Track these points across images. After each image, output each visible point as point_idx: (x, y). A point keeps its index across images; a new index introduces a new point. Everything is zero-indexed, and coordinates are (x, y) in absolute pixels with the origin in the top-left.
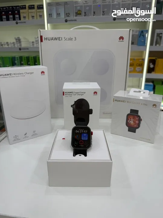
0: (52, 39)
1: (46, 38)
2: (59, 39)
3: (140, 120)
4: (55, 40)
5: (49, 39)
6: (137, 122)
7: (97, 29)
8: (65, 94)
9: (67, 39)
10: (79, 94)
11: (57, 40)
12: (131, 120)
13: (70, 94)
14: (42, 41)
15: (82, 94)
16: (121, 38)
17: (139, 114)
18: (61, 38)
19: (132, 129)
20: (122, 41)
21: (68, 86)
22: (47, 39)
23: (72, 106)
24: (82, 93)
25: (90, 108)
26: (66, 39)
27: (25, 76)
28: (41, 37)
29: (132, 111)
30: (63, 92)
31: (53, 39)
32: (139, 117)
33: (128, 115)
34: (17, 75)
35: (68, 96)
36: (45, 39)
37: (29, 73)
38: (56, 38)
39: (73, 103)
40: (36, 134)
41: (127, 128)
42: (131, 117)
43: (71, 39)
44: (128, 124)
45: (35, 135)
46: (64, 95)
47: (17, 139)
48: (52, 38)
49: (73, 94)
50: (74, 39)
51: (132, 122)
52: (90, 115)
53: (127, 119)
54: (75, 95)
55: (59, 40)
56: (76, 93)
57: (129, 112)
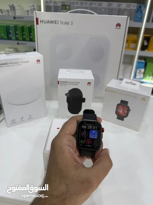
0: (48, 22)
1: (42, 21)
2: (55, 22)
3: (129, 110)
4: (51, 23)
5: (45, 22)
6: (126, 112)
8: (59, 83)
9: (63, 23)
10: (73, 83)
11: (53, 23)
12: (120, 110)
13: (65, 83)
14: (37, 23)
15: (76, 84)
16: (118, 25)
17: (129, 105)
18: (57, 22)
19: (121, 117)
20: (119, 28)
22: (42, 22)
23: (66, 94)
24: (77, 83)
25: (83, 97)
26: (62, 23)
27: (20, 65)
28: (37, 19)
29: (122, 102)
30: (58, 82)
31: (49, 23)
32: (128, 107)
33: (118, 105)
34: (13, 65)
35: (63, 85)
36: (41, 22)
37: (24, 62)
38: (52, 21)
39: (67, 92)
41: (116, 116)
42: (121, 107)
43: (67, 23)
44: (117, 113)
46: (58, 84)
48: (48, 21)
49: (67, 83)
50: (70, 23)
51: (121, 111)
52: (83, 103)
53: (117, 108)
54: (69, 84)
55: (55, 23)
56: (71, 83)
57: (119, 102)
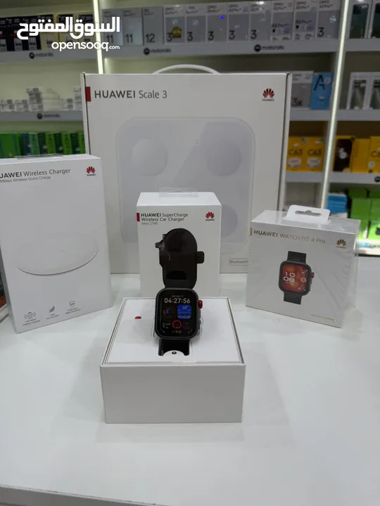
0: (111, 96)
1: (98, 92)
2: (128, 94)
3: (310, 275)
4: (119, 96)
5: (105, 95)
6: (304, 280)
7: (215, 73)
8: (141, 218)
9: (146, 95)
10: (173, 217)
11: (123, 96)
12: (289, 277)
13: (154, 217)
14: (88, 98)
15: (180, 218)
16: (269, 93)
17: (308, 262)
18: (132, 93)
19: (293, 295)
20: (270, 100)
21: (148, 200)
22: (100, 94)
23: (157, 245)
24: (181, 215)
25: (198, 250)
26: (143, 96)
27: (50, 177)
28: (88, 90)
29: (292, 255)
30: (138, 214)
31: (114, 95)
32: (308, 268)
33: (283, 265)
34: (32, 177)
35: (148, 222)
36: (96, 94)
37: (58, 172)
38: (121, 92)
39: (161, 239)
40: (76, 310)
41: (282, 294)
42: (291, 269)
43: (154, 95)
44: (282, 285)
45: (74, 311)
46: (138, 220)
47: (32, 322)
48: (112, 92)
49: (159, 218)
50: (162, 95)
51: (291, 281)
52: (198, 265)
53: (282, 275)
54: (164, 220)
55: (128, 97)
56: (168, 215)
57: (285, 258)
